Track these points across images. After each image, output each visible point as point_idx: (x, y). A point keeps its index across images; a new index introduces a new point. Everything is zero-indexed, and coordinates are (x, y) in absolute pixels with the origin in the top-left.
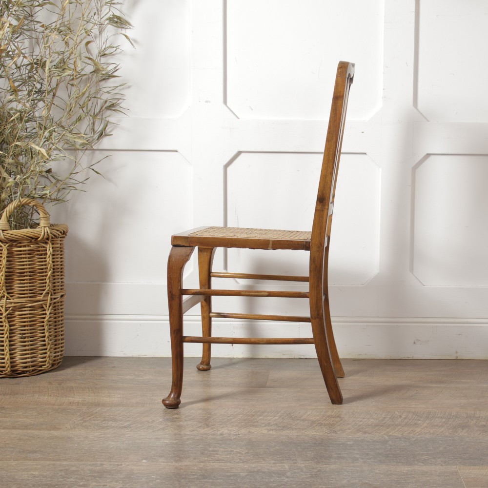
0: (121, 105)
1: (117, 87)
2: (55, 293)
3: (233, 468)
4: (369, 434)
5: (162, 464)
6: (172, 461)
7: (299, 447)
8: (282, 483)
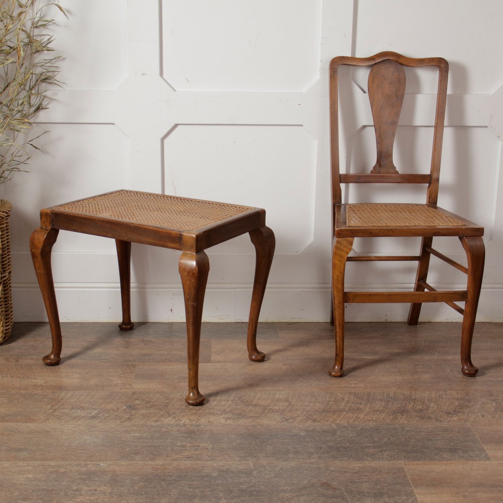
0: (56, 78)
1: (52, 60)
2: (4, 271)
3: (204, 467)
4: (318, 422)
5: (140, 462)
6: (148, 459)
7: (258, 440)
8: (251, 484)
